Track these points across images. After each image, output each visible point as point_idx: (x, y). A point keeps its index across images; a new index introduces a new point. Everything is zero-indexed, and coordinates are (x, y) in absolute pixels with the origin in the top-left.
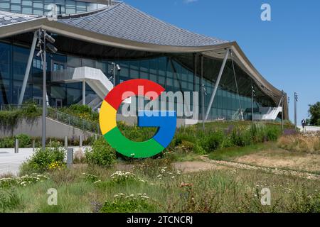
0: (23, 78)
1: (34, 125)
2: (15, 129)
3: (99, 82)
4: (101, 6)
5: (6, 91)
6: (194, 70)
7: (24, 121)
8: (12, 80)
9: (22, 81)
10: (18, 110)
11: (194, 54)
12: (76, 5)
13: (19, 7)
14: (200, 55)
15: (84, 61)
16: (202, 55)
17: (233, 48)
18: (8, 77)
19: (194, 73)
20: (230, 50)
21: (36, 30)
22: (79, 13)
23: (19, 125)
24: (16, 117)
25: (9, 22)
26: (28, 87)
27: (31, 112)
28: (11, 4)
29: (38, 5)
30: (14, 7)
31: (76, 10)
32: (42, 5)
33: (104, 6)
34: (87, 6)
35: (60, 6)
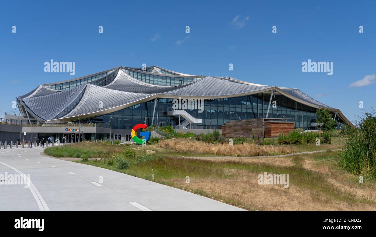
3: (184, 115)
4: (198, 79)
14: (262, 94)
19: (257, 102)
20: (273, 91)
21: (156, 98)
25: (145, 97)
28: (162, 82)
29: (173, 81)
30: (163, 83)
31: (188, 82)
32: (174, 81)
33: (200, 79)
34: (192, 80)
35: (181, 81)
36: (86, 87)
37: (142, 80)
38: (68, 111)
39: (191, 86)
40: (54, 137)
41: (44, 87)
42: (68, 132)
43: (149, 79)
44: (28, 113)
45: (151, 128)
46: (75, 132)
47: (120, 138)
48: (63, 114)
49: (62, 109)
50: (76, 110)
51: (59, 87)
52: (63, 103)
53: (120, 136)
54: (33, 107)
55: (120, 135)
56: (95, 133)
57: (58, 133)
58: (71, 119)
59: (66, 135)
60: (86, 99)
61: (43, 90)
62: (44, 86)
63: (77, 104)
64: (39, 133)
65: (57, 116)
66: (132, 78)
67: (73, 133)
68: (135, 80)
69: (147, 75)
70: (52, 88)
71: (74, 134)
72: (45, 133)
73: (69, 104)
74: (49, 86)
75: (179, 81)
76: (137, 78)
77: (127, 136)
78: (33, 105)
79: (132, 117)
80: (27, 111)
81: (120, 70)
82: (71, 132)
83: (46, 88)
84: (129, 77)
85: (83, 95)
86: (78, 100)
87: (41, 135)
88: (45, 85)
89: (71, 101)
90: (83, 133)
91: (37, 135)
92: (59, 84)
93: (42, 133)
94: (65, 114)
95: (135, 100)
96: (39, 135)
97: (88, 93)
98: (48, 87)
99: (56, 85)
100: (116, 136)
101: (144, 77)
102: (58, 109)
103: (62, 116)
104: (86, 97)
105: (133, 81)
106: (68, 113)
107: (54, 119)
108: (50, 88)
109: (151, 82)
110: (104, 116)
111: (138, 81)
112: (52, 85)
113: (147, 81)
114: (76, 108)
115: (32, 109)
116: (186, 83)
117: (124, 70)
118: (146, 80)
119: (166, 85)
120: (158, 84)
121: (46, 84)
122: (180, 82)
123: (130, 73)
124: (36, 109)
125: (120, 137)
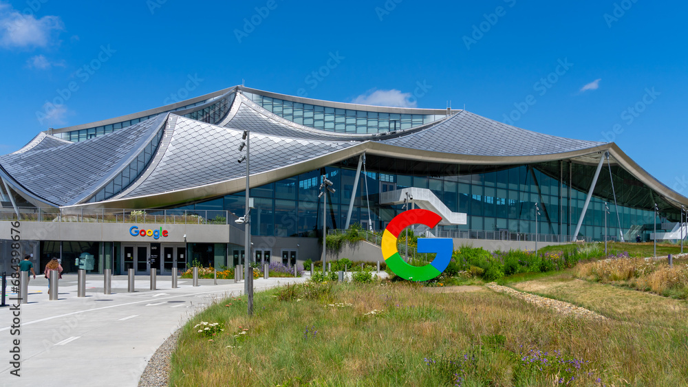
0: (350, 202)
1: (356, 250)
2: (340, 253)
3: (428, 202)
4: (439, 117)
5: (335, 214)
6: (560, 178)
7: (347, 245)
8: (340, 205)
9: (349, 205)
10: (343, 234)
11: (559, 161)
12: (412, 118)
13: (354, 127)
14: (569, 162)
15: (416, 179)
16: (570, 162)
17: (611, 150)
18: (337, 202)
19: (560, 181)
20: (606, 154)
21: (361, 154)
22: (415, 127)
23: (343, 249)
24: (340, 241)
25: (335, 149)
26: (356, 209)
27: (354, 236)
28: (346, 125)
29: (373, 123)
30: (349, 128)
31: (412, 124)
32: (377, 122)
33: (442, 117)
34: (421, 120)
35: (395, 121)
36: (166, 122)
37: (294, 118)
38: (124, 185)
39: (421, 134)
40: (92, 256)
41: (50, 136)
42: (139, 239)
43: (313, 118)
44: (13, 192)
45: (357, 235)
46: (161, 239)
47: (293, 262)
48: (110, 189)
49: (107, 176)
50: (145, 183)
51: (87, 136)
52: (107, 163)
53: (267, 256)
54: (23, 175)
55: (268, 253)
56: (226, 244)
57: (105, 242)
58: (138, 204)
59: (132, 248)
60: (168, 153)
61: (47, 143)
62: (50, 134)
63: (146, 167)
64: (42, 243)
65: (95, 195)
66: (270, 114)
67: (153, 244)
68: (277, 118)
69: (306, 107)
70: (70, 140)
71: (158, 245)
72: (62, 242)
73: (126, 164)
74: (64, 135)
75: (390, 122)
76: (281, 115)
77: (285, 256)
78: (24, 171)
79: (274, 203)
80: (9, 186)
81: (238, 94)
82: (149, 238)
83: (55, 138)
84: (262, 110)
85: (159, 143)
86: (148, 157)
87: (50, 249)
88: (53, 131)
89: (127, 158)
90: (187, 243)
91: (36, 248)
92: (87, 129)
93: (55, 241)
94: (116, 191)
95: (307, 157)
96: (45, 249)
97: (173, 139)
98: (58, 137)
99: (79, 131)
100: (259, 256)
101: (300, 113)
102: (93, 177)
103: (107, 195)
104: (168, 149)
105: (274, 122)
106: (124, 189)
107: (85, 202)
108: (65, 139)
109: (317, 124)
110: (225, 198)
111: (286, 122)
112: (70, 133)
113: (307, 121)
114: (143, 178)
115: (20, 179)
116: (406, 127)
117: (250, 95)
118: (304, 118)
119: (356, 132)
120: (334, 130)
121: (55, 128)
122: (392, 125)
123: (265, 101)
124: (32, 179)
125: (269, 257)
